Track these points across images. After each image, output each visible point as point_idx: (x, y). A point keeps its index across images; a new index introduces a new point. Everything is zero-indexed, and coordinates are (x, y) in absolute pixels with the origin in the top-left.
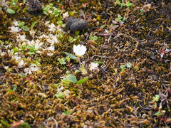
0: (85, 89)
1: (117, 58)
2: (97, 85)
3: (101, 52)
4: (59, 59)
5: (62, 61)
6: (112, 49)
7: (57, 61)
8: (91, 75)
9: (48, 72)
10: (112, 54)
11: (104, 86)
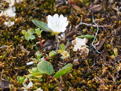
0: (67, 86)
1: (116, 27)
2: (86, 78)
3: (90, 16)
4: (23, 32)
5: (29, 35)
6: (108, 11)
7: (20, 35)
8: (76, 60)
9: (8, 55)
10: (108, 21)
11: (97, 79)
